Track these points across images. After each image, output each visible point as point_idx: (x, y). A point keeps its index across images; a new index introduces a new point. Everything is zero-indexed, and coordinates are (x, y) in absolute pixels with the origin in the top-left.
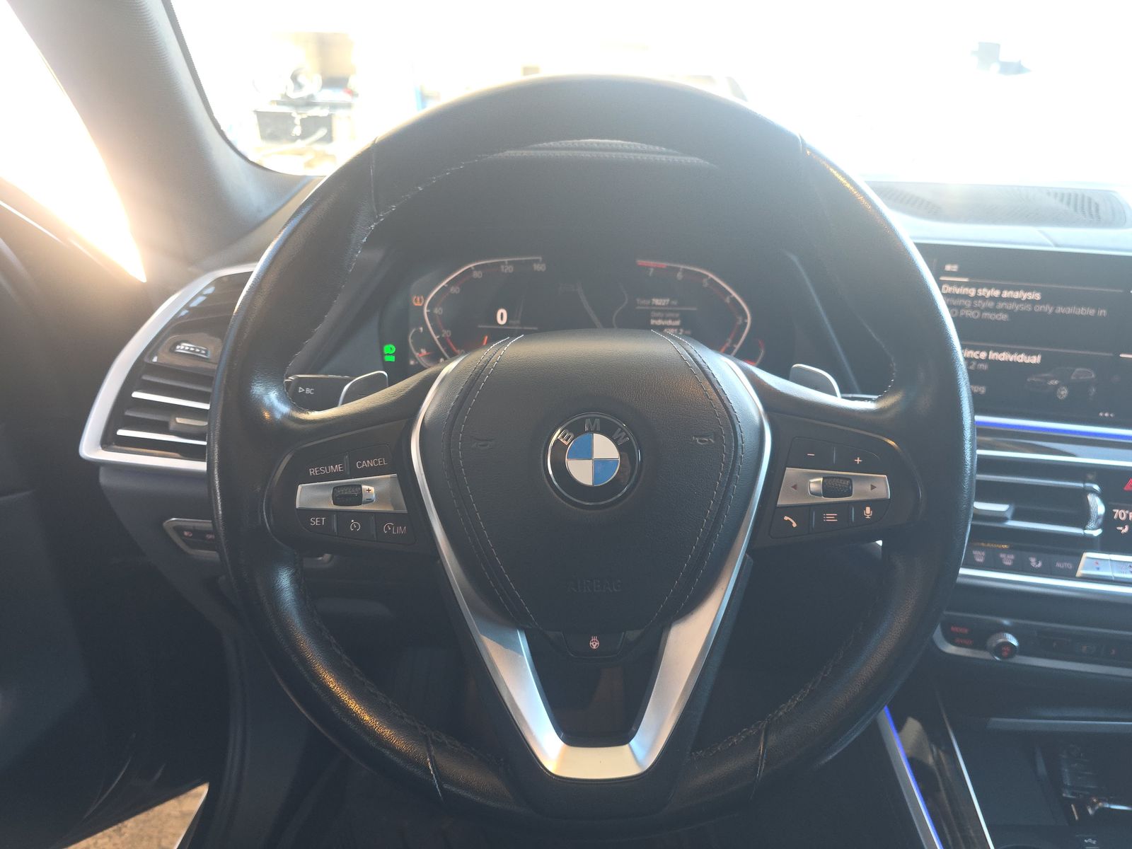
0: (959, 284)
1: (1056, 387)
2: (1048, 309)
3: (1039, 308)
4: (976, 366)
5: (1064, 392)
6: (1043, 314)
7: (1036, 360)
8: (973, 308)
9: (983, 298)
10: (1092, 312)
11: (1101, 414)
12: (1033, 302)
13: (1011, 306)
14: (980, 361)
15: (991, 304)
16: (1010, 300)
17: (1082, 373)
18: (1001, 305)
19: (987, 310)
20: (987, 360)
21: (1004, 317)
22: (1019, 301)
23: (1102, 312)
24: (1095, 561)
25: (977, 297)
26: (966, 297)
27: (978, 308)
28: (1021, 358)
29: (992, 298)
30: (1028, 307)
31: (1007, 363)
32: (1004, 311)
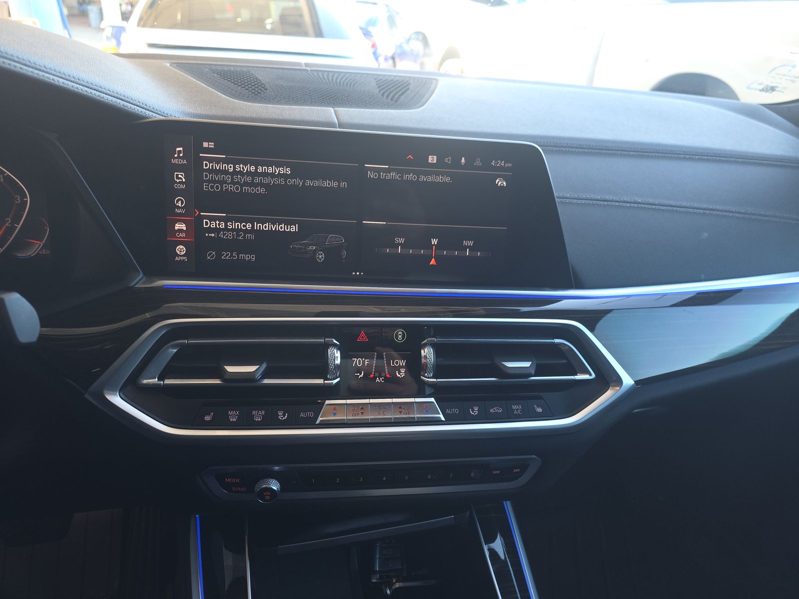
0: (218, 161)
1: (315, 252)
2: (299, 182)
3: (291, 182)
4: (244, 236)
5: (321, 257)
6: (295, 186)
7: (294, 228)
8: (233, 183)
9: (241, 173)
10: (335, 184)
11: (354, 273)
12: (285, 176)
13: (266, 180)
14: (246, 231)
15: (249, 179)
16: (265, 174)
17: (334, 239)
18: (257, 180)
19: (246, 184)
20: (253, 230)
21: (262, 190)
22: (273, 175)
23: (344, 184)
24: (333, 407)
25: (235, 172)
26: (226, 172)
27: (238, 183)
28: (282, 228)
29: (249, 173)
30: (282, 181)
31: (270, 232)
32: (261, 185)
